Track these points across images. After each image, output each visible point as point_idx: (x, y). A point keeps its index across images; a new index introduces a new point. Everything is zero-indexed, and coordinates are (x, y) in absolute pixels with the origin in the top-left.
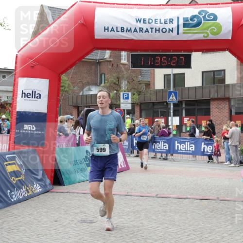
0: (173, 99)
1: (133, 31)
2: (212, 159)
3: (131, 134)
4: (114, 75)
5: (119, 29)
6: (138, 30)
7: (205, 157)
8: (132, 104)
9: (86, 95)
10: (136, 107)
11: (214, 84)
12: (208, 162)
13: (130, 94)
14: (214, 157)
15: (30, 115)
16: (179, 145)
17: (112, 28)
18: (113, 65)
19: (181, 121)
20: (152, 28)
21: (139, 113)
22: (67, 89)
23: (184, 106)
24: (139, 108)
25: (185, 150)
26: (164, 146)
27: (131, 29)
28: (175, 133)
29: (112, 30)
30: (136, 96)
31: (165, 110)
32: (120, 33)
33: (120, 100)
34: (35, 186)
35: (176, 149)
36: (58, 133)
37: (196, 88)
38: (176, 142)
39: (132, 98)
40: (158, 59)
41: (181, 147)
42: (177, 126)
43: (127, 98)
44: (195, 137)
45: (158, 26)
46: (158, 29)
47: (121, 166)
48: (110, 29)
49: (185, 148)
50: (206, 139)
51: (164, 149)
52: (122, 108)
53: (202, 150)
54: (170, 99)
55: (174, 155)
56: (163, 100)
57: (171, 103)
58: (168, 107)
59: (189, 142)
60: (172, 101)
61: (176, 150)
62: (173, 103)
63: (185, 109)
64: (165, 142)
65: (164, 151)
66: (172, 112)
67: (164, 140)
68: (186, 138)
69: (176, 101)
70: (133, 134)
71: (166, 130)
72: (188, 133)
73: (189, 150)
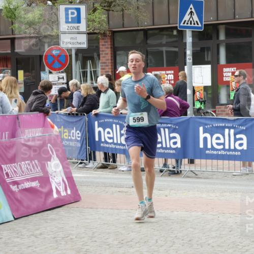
0: (191, 20)
3: (88, 111)
8: (89, 34)
10: (102, 42)
13: (83, 9)
16: (208, 135)
19: (216, 75)
21: (109, 57)
23: (222, 37)
24: (108, 44)
25: (224, 149)
26: (170, 139)
30: (101, 16)
31: (176, 49)
35: (201, 146)
38: (201, 129)
39: (88, 20)
41: (213, 141)
42: (206, 88)
47: (58, 192)
49: (224, 144)
51: (171, 148)
52: (63, 46)
54: (185, 21)
55: (197, 161)
56: (169, 24)
57: (187, 30)
58: (184, 41)
59: (233, 127)
60: (189, 25)
61: (201, 148)
62: (193, 31)
63: (224, 44)
64: (174, 131)
65: (172, 152)
66: (189, 52)
67: (169, 124)
68: (225, 119)
69: (200, 25)
70: (94, 112)
71: (175, 99)
72: (231, 106)
73: (232, 147)
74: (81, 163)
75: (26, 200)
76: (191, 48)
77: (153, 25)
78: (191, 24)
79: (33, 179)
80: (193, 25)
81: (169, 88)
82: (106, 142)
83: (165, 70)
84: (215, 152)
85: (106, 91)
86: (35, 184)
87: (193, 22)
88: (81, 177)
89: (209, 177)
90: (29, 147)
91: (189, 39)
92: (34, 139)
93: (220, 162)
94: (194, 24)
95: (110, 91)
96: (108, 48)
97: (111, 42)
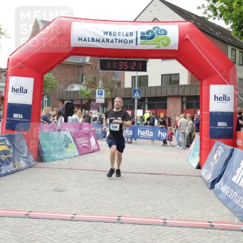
0: (137, 96)
1: (101, 41)
2: (166, 143)
4: (92, 76)
5: (90, 40)
6: (105, 41)
7: (161, 141)
8: (105, 99)
9: (70, 91)
10: (109, 101)
11: (171, 84)
12: (163, 145)
13: (104, 91)
14: (168, 142)
15: (18, 106)
16: (141, 131)
17: (85, 38)
18: (92, 68)
19: (144, 113)
20: (116, 39)
21: (111, 106)
22: (54, 86)
23: (146, 101)
24: (111, 102)
25: (146, 136)
26: (129, 132)
27: (99, 39)
28: (139, 122)
29: (85, 40)
30: (109, 93)
31: (132, 104)
32: (91, 43)
33: (96, 96)
34: (21, 162)
36: (42, 120)
37: (156, 87)
38: (139, 129)
39: (105, 95)
40: (121, 64)
41: (142, 133)
42: (141, 117)
43: (102, 94)
44: (154, 125)
45: (121, 37)
46: (121, 40)
47: (93, 148)
48: (83, 39)
49: (146, 134)
50: (162, 128)
51: (129, 135)
52: (97, 102)
53: (159, 136)
54: (135, 96)
55: (137, 139)
56: (130, 96)
59: (149, 129)
61: (138, 135)
62: (137, 99)
63: (147, 103)
64: (130, 130)
66: (136, 105)
69: (140, 97)
73: (148, 135)
75: (83, 149)
79: (85, 143)
83: (129, 110)
84: (143, 137)
86: (86, 145)
88: (101, 143)
89: (141, 144)
90: (85, 133)
91: (136, 101)
92: (86, 131)
93: (144, 140)
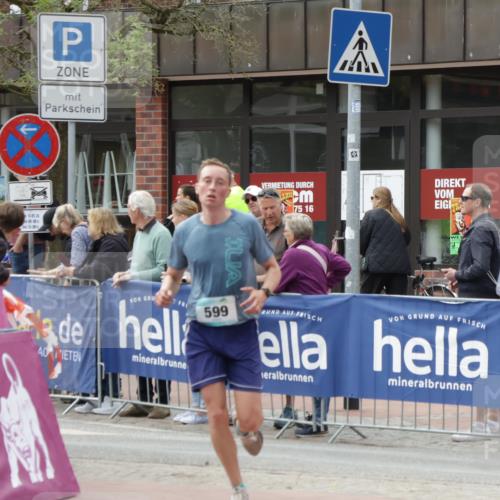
0: (360, 60)
8: (110, 87)
21: (158, 144)
23: (434, 103)
24: (157, 114)
25: (432, 376)
26: (303, 347)
31: (322, 130)
35: (378, 366)
38: (378, 324)
39: (110, 54)
43: (82, 52)
47: (24, 473)
49: (432, 364)
51: (302, 371)
52: (46, 114)
54: (346, 62)
55: (366, 404)
56: (306, 69)
57: (350, 84)
58: (341, 111)
59: (454, 323)
60: (355, 72)
61: (376, 373)
62: (362, 87)
63: (439, 120)
65: (305, 379)
66: (352, 138)
67: (301, 310)
68: (437, 302)
69: (381, 74)
70: (116, 277)
71: (316, 250)
72: (452, 271)
73: (453, 372)
74: (81, 402)
76: (358, 128)
77: (268, 69)
78: (359, 69)
80: (363, 73)
81: (303, 224)
82: (145, 352)
83: (294, 179)
84: (411, 383)
85: (148, 228)
87: (363, 66)
88: (80, 438)
89: (394, 444)
91: (354, 107)
93: (423, 407)
94: (367, 70)
95: (160, 228)
96: (154, 122)
97: (163, 108)
